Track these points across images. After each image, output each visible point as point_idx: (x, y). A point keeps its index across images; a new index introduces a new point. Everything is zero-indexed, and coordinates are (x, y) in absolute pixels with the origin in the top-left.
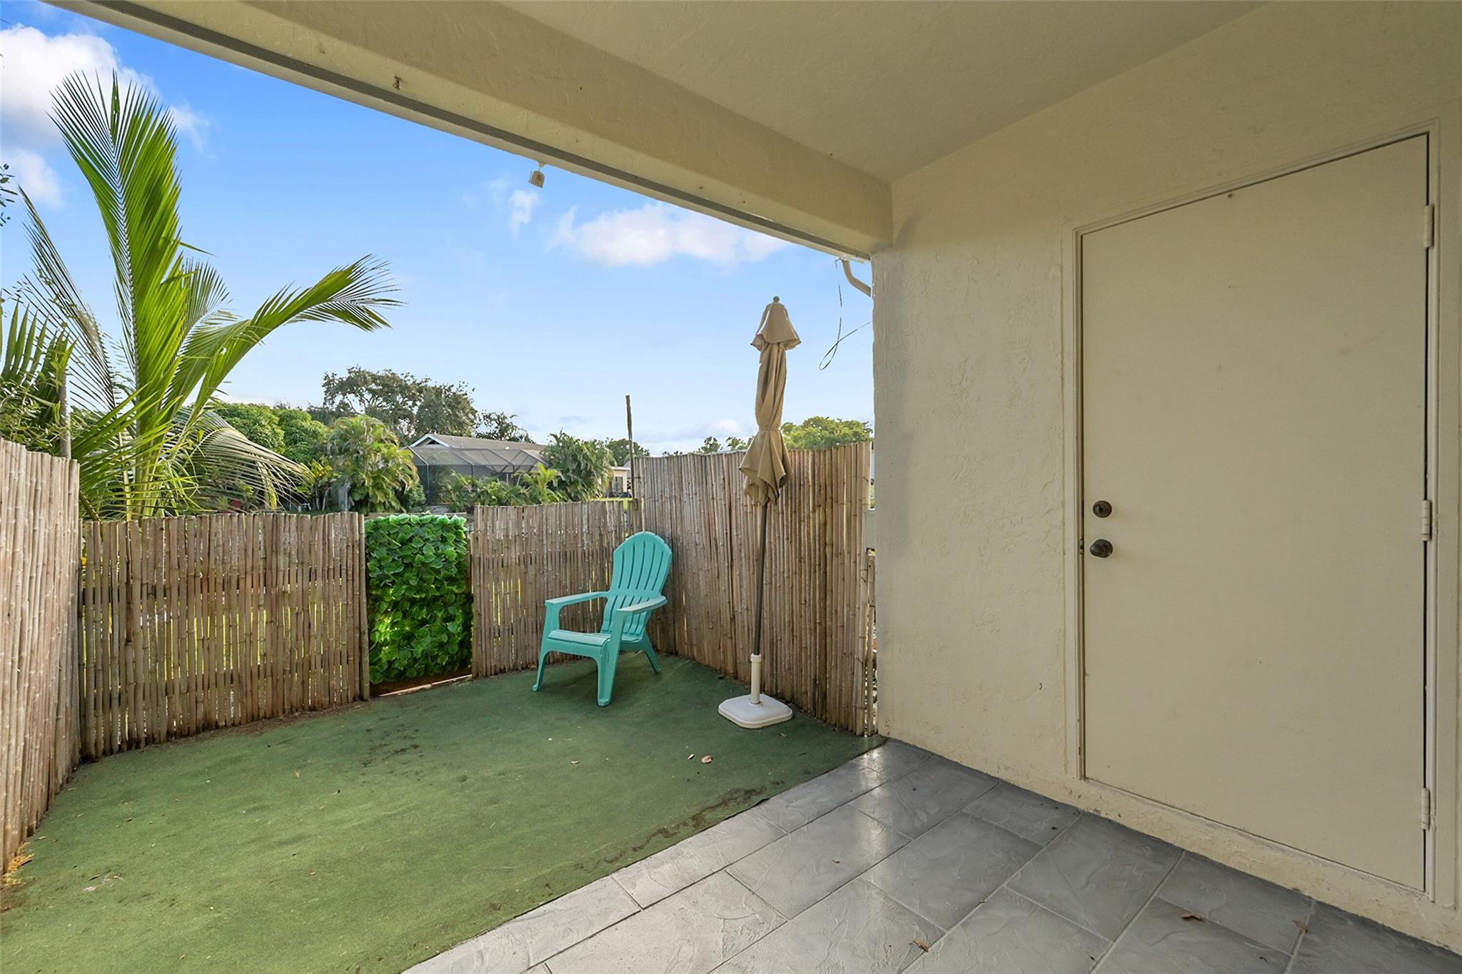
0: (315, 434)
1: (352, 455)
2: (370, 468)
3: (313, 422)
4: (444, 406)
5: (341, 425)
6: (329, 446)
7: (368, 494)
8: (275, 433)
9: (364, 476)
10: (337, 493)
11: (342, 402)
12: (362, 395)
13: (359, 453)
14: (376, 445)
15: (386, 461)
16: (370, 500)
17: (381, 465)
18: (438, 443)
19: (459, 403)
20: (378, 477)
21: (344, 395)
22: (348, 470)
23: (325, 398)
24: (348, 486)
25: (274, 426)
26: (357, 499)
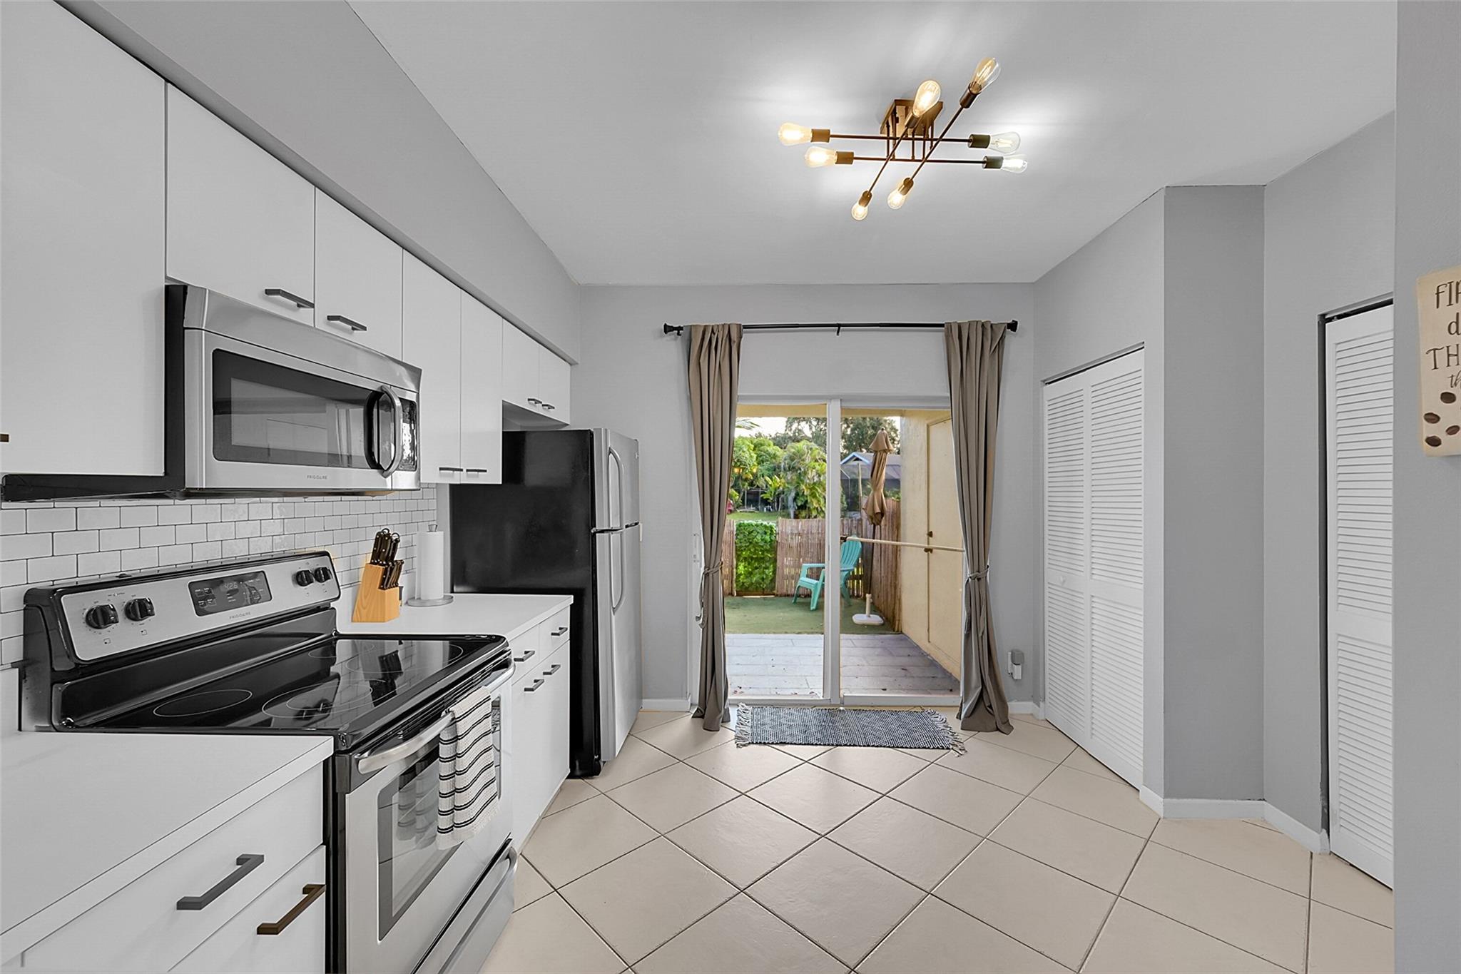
0: (775, 456)
1: (797, 471)
2: (808, 481)
3: (775, 447)
4: (868, 427)
5: (792, 448)
6: (782, 465)
7: (807, 501)
8: (751, 457)
9: (804, 487)
10: (787, 498)
11: (797, 429)
12: (810, 422)
13: (800, 470)
14: (813, 463)
15: (820, 476)
16: (808, 506)
17: (816, 479)
18: (861, 460)
19: (881, 424)
20: (814, 488)
21: (799, 422)
22: (794, 483)
23: (786, 426)
24: (793, 494)
25: (751, 451)
26: (799, 504)
